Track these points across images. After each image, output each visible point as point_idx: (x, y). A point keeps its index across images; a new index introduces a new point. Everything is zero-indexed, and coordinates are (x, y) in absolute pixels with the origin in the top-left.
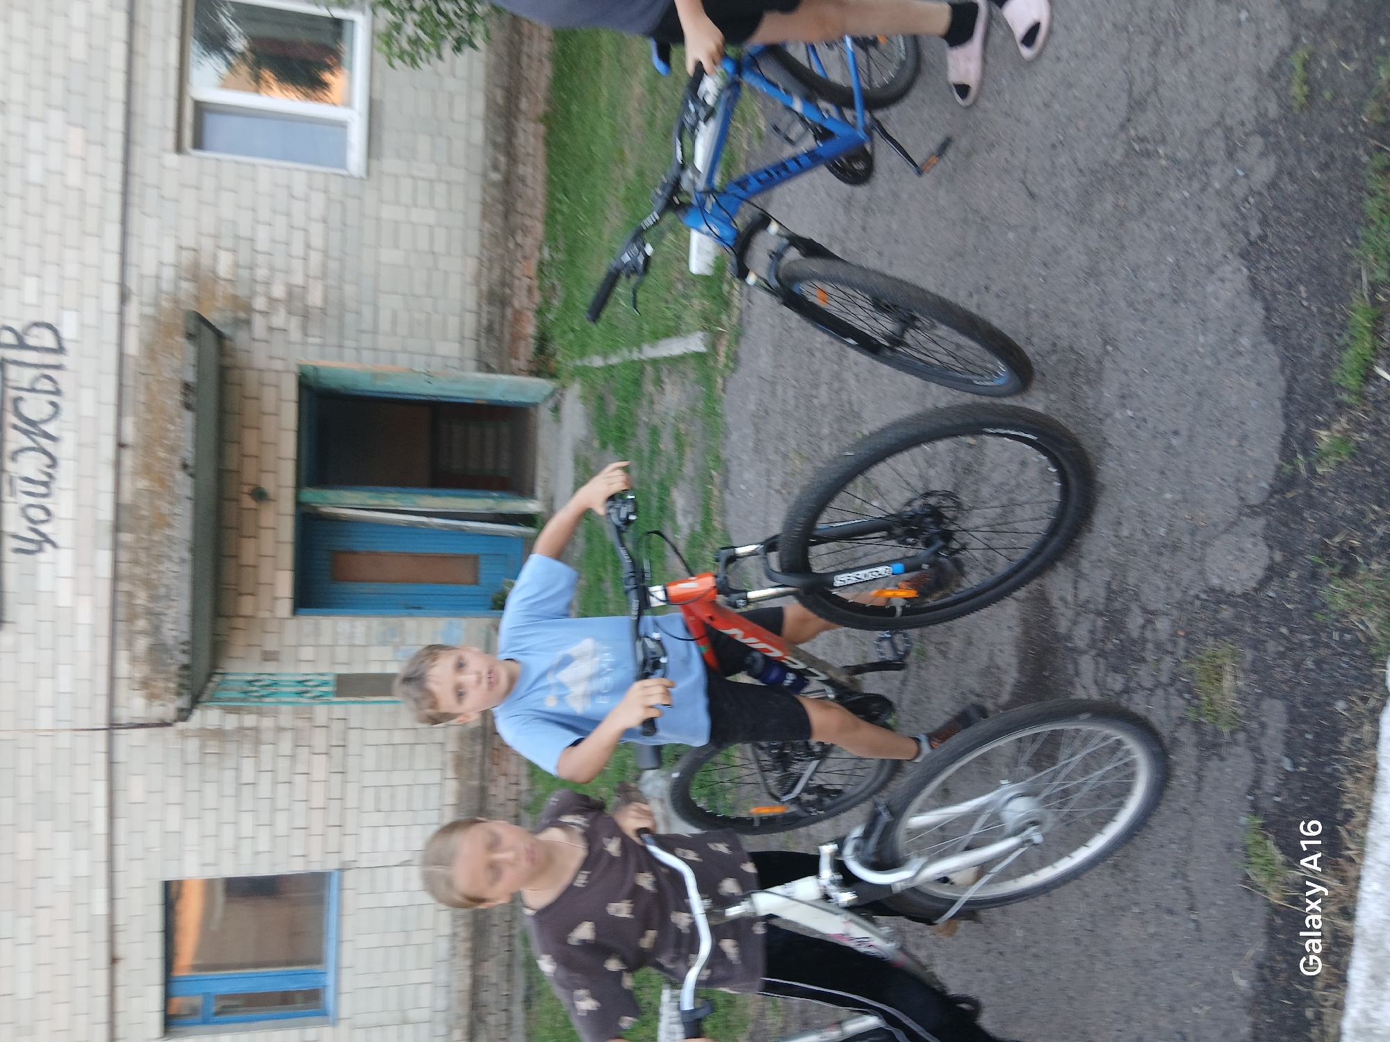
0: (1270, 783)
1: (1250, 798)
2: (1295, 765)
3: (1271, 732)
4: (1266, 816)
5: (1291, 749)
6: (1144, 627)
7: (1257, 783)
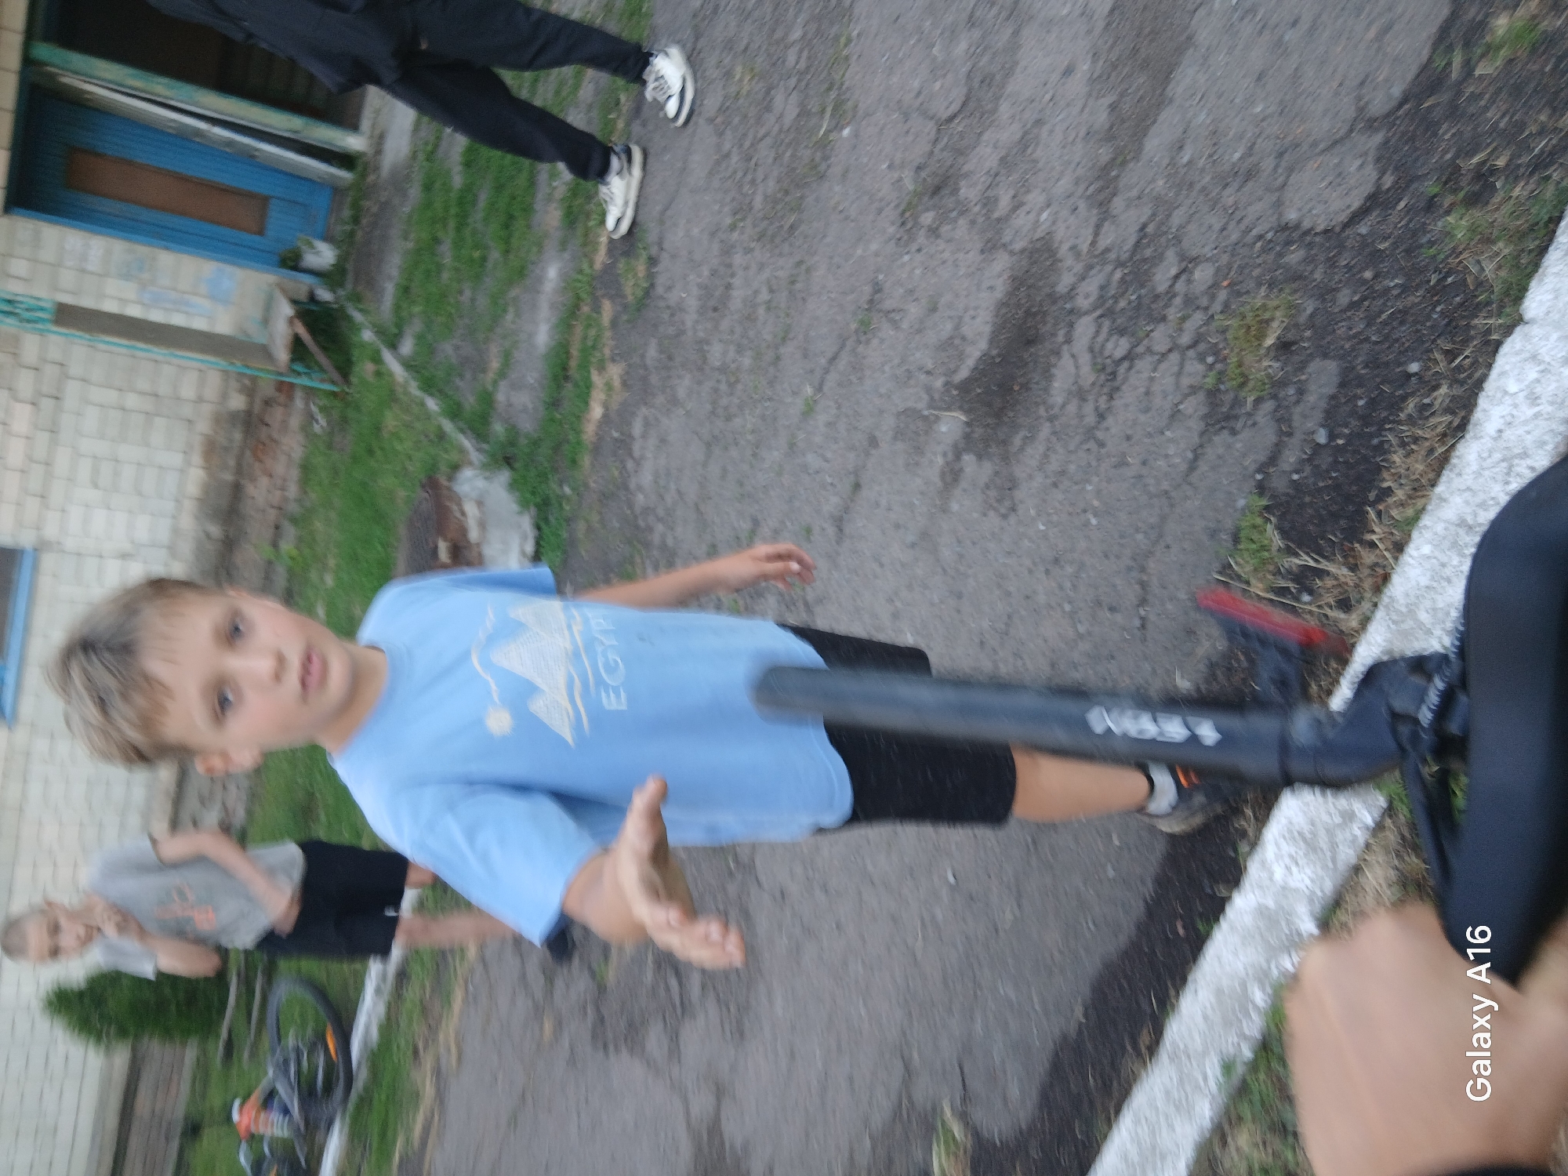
0: (1291, 457)
1: (1259, 477)
2: (1332, 436)
3: (1311, 398)
4: (1273, 497)
5: (1330, 419)
6: (1177, 277)
7: (1273, 459)
